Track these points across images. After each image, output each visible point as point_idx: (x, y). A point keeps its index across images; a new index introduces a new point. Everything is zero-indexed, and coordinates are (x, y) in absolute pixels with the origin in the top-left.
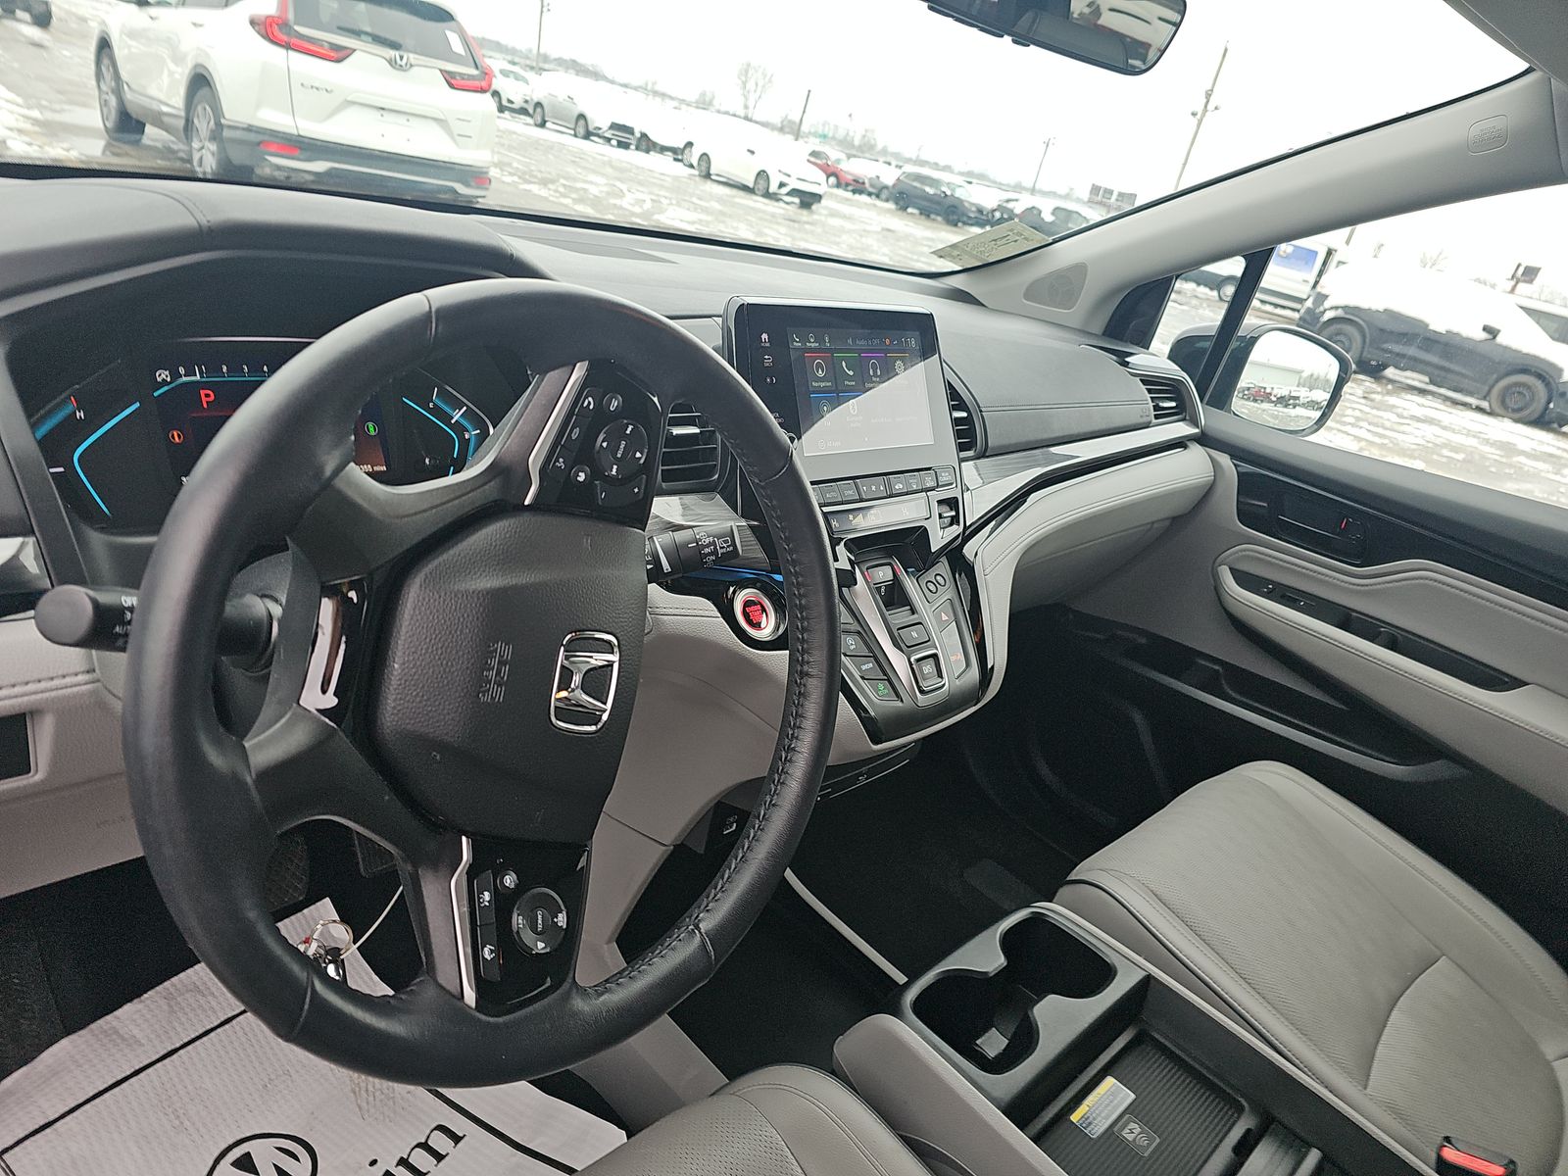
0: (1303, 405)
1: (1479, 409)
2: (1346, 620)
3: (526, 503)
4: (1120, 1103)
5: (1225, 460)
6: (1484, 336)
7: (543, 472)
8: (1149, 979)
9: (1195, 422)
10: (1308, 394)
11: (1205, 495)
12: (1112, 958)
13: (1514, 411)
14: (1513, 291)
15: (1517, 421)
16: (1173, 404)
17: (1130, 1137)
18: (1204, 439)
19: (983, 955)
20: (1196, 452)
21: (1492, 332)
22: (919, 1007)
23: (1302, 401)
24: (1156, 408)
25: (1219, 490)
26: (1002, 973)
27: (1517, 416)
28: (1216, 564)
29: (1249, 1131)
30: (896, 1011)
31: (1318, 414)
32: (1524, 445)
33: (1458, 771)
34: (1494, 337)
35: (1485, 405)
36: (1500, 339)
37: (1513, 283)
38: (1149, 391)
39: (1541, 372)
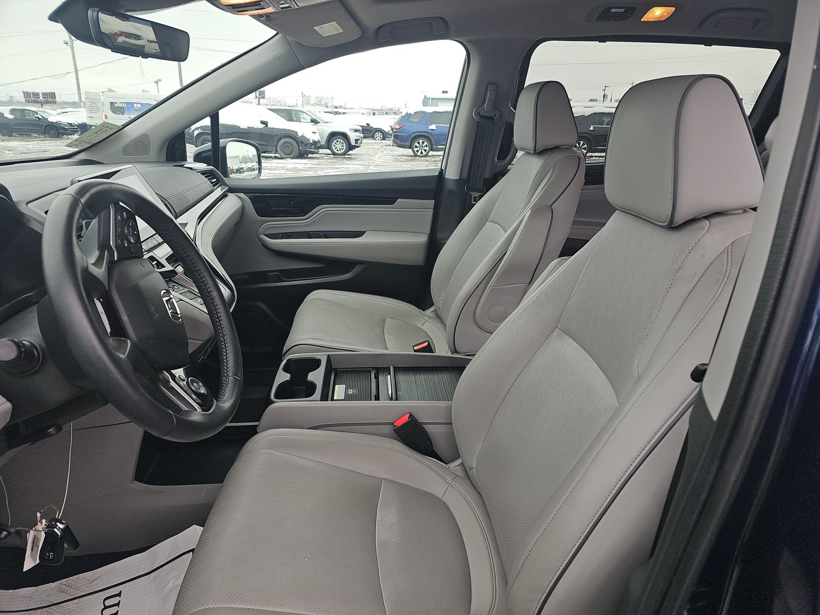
0: (246, 171)
1: (276, 158)
2: (309, 235)
3: (116, 259)
4: (343, 389)
5: (242, 195)
6: (263, 126)
7: (116, 247)
8: (329, 356)
9: (226, 185)
10: (246, 165)
11: (242, 211)
12: (318, 357)
13: (289, 154)
14: (259, 104)
15: (292, 158)
16: (215, 180)
17: (351, 393)
18: (232, 190)
19: (282, 376)
20: (231, 196)
21: (264, 123)
22: (277, 397)
23: (245, 169)
24: (212, 183)
25: (246, 207)
26: (291, 378)
27: (291, 156)
28: (258, 235)
29: (375, 373)
30: (273, 402)
31: (257, 172)
32: (300, 167)
33: (362, 266)
34: (267, 126)
35: (277, 155)
36: (269, 126)
37: (258, 99)
38: (206, 177)
39: (291, 135)
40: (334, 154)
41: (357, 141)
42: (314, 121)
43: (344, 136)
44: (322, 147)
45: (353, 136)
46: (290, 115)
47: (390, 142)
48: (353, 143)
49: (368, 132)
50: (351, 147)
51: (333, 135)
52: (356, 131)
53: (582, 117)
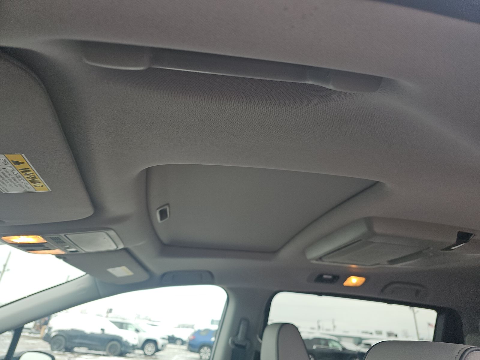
1: (104, 355)
6: (101, 332)
14: (107, 316)
21: (103, 330)
35: (105, 353)
36: (105, 332)
39: (117, 339)
40: (145, 354)
41: (162, 346)
42: (137, 331)
43: (155, 342)
44: (138, 349)
45: (160, 342)
46: (121, 325)
47: (185, 347)
48: (160, 347)
49: (172, 340)
50: (157, 350)
51: (148, 341)
52: (164, 339)
53: (308, 340)
